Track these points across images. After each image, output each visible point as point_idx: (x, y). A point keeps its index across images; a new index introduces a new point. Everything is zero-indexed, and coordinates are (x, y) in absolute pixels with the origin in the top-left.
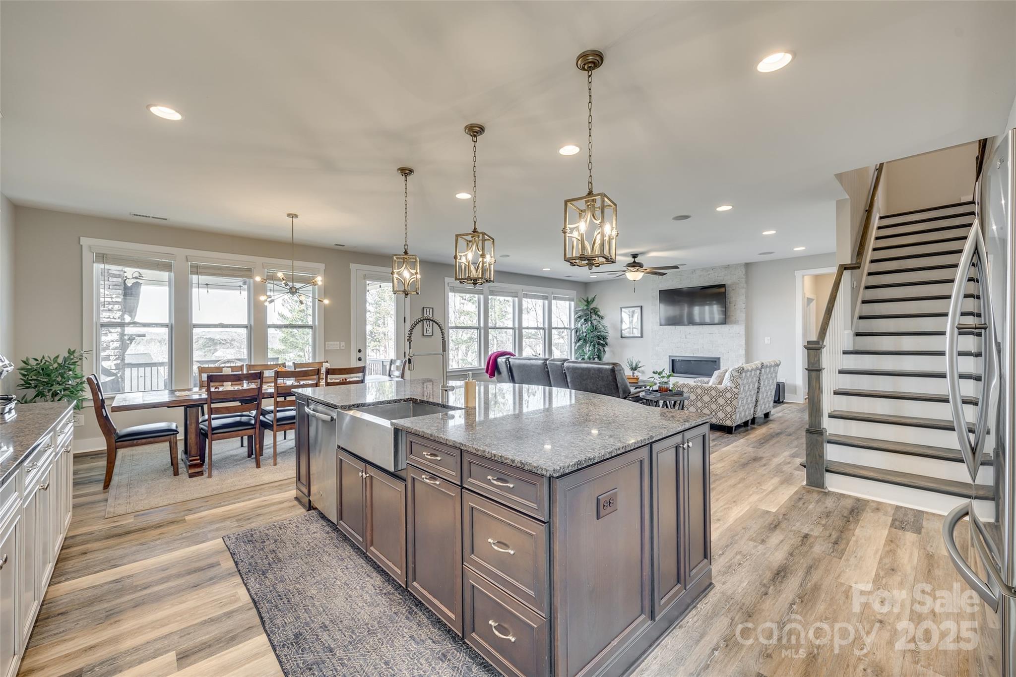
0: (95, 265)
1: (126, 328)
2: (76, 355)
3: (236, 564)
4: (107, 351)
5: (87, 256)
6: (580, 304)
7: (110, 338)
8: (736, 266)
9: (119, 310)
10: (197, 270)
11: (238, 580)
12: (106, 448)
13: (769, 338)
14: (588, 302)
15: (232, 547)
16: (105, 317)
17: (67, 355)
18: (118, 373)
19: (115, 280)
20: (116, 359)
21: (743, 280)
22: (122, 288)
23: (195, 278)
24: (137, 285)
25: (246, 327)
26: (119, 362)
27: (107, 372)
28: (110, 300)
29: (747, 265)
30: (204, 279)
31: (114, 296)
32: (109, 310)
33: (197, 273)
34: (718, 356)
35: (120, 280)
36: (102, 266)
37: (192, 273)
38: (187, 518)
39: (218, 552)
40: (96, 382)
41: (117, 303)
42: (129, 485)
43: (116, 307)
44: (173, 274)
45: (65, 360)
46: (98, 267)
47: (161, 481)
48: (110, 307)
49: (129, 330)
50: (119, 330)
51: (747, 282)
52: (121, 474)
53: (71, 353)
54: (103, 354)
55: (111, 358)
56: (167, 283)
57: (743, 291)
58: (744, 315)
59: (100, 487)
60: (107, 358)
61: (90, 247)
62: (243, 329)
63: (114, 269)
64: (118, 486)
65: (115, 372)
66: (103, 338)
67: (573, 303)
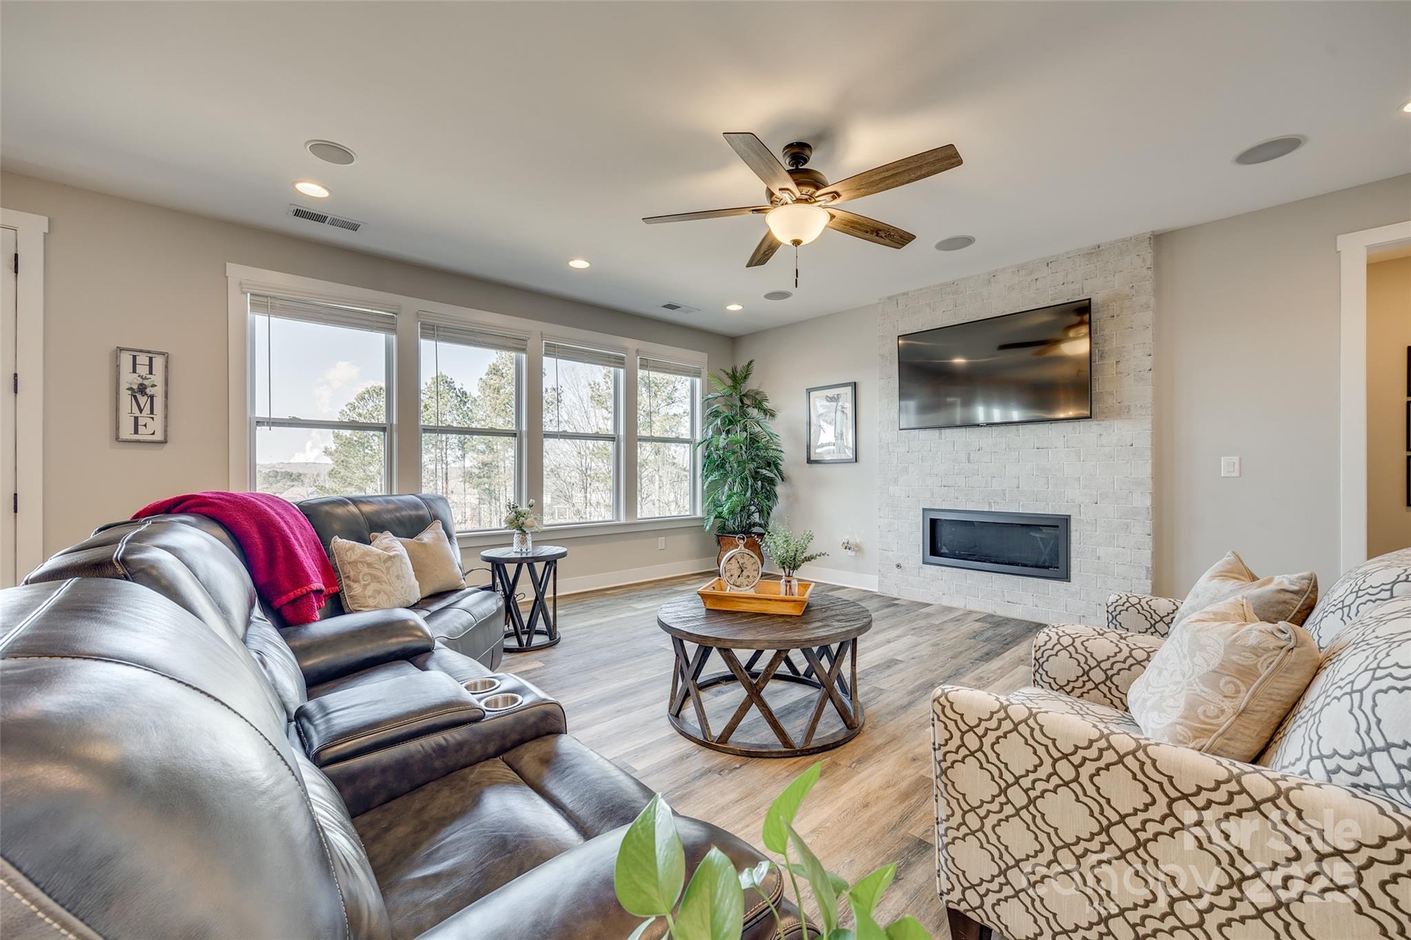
6: (714, 382)
8: (1124, 246)
13: (1236, 459)
14: (733, 377)
21: (1148, 286)
29: (1159, 240)
34: (1063, 512)
51: (1158, 291)
57: (1148, 317)
58: (1148, 391)
67: (698, 381)
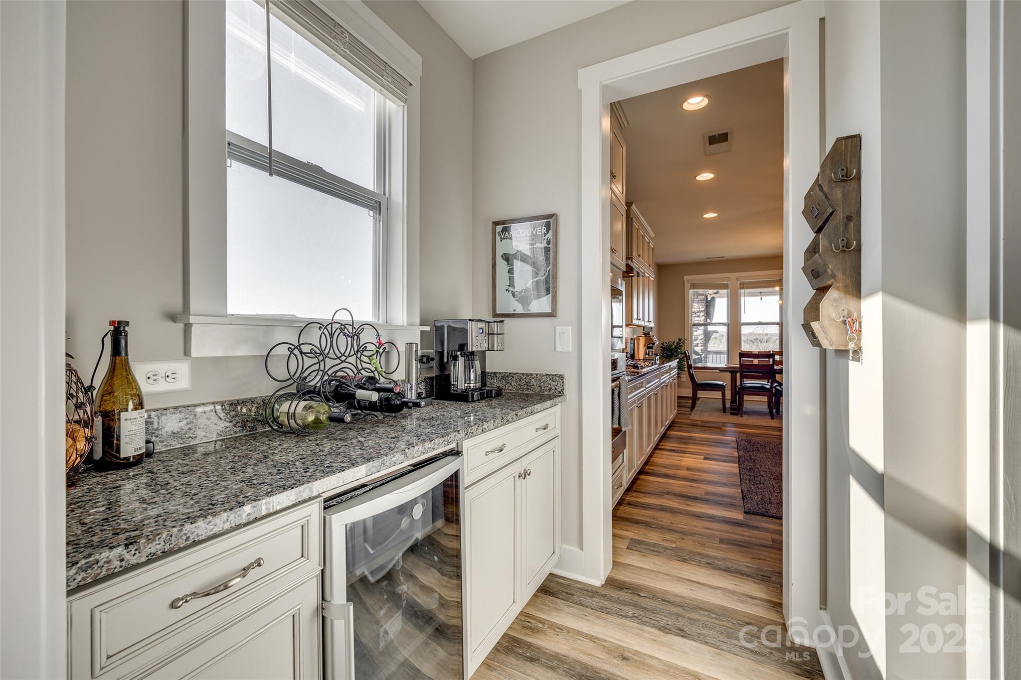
0: (690, 291)
1: (708, 327)
2: (682, 341)
3: (738, 446)
4: (697, 341)
5: (687, 286)
7: (698, 333)
9: (703, 316)
10: (743, 286)
11: (737, 450)
12: (691, 396)
15: (738, 441)
16: (696, 320)
17: (678, 341)
18: (702, 354)
19: (701, 297)
20: (702, 346)
22: (705, 302)
23: (742, 291)
24: (713, 298)
25: (778, 324)
26: (703, 348)
27: (697, 353)
28: (698, 310)
30: (747, 291)
31: (700, 307)
32: (698, 316)
33: (743, 288)
35: (703, 297)
36: (693, 290)
37: (741, 288)
38: (723, 428)
39: (733, 441)
40: (688, 355)
41: (702, 311)
42: (701, 411)
43: (702, 314)
44: (729, 290)
45: (677, 343)
46: (691, 291)
47: (717, 413)
48: (699, 314)
49: (710, 328)
50: (703, 328)
52: (699, 407)
53: (680, 340)
54: (695, 343)
55: (700, 345)
56: (726, 295)
59: (689, 410)
60: (697, 345)
61: (688, 281)
62: (776, 326)
63: (701, 291)
64: (697, 411)
65: (701, 354)
66: (695, 333)
